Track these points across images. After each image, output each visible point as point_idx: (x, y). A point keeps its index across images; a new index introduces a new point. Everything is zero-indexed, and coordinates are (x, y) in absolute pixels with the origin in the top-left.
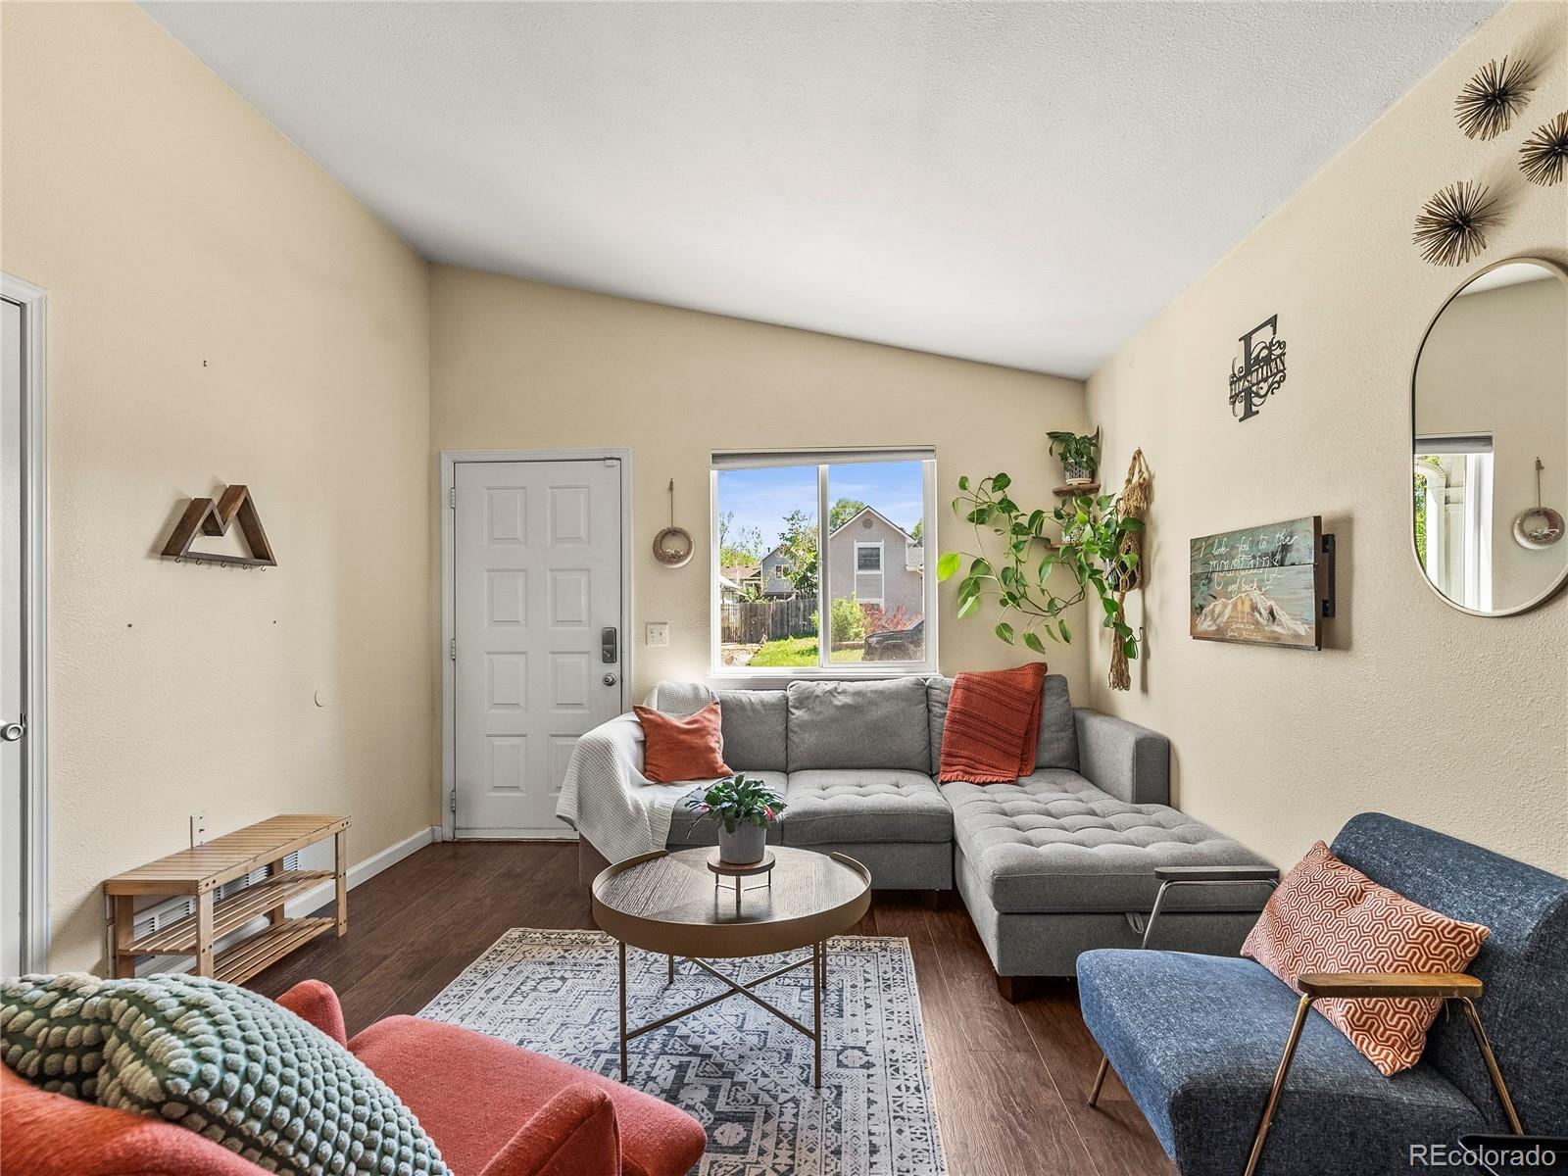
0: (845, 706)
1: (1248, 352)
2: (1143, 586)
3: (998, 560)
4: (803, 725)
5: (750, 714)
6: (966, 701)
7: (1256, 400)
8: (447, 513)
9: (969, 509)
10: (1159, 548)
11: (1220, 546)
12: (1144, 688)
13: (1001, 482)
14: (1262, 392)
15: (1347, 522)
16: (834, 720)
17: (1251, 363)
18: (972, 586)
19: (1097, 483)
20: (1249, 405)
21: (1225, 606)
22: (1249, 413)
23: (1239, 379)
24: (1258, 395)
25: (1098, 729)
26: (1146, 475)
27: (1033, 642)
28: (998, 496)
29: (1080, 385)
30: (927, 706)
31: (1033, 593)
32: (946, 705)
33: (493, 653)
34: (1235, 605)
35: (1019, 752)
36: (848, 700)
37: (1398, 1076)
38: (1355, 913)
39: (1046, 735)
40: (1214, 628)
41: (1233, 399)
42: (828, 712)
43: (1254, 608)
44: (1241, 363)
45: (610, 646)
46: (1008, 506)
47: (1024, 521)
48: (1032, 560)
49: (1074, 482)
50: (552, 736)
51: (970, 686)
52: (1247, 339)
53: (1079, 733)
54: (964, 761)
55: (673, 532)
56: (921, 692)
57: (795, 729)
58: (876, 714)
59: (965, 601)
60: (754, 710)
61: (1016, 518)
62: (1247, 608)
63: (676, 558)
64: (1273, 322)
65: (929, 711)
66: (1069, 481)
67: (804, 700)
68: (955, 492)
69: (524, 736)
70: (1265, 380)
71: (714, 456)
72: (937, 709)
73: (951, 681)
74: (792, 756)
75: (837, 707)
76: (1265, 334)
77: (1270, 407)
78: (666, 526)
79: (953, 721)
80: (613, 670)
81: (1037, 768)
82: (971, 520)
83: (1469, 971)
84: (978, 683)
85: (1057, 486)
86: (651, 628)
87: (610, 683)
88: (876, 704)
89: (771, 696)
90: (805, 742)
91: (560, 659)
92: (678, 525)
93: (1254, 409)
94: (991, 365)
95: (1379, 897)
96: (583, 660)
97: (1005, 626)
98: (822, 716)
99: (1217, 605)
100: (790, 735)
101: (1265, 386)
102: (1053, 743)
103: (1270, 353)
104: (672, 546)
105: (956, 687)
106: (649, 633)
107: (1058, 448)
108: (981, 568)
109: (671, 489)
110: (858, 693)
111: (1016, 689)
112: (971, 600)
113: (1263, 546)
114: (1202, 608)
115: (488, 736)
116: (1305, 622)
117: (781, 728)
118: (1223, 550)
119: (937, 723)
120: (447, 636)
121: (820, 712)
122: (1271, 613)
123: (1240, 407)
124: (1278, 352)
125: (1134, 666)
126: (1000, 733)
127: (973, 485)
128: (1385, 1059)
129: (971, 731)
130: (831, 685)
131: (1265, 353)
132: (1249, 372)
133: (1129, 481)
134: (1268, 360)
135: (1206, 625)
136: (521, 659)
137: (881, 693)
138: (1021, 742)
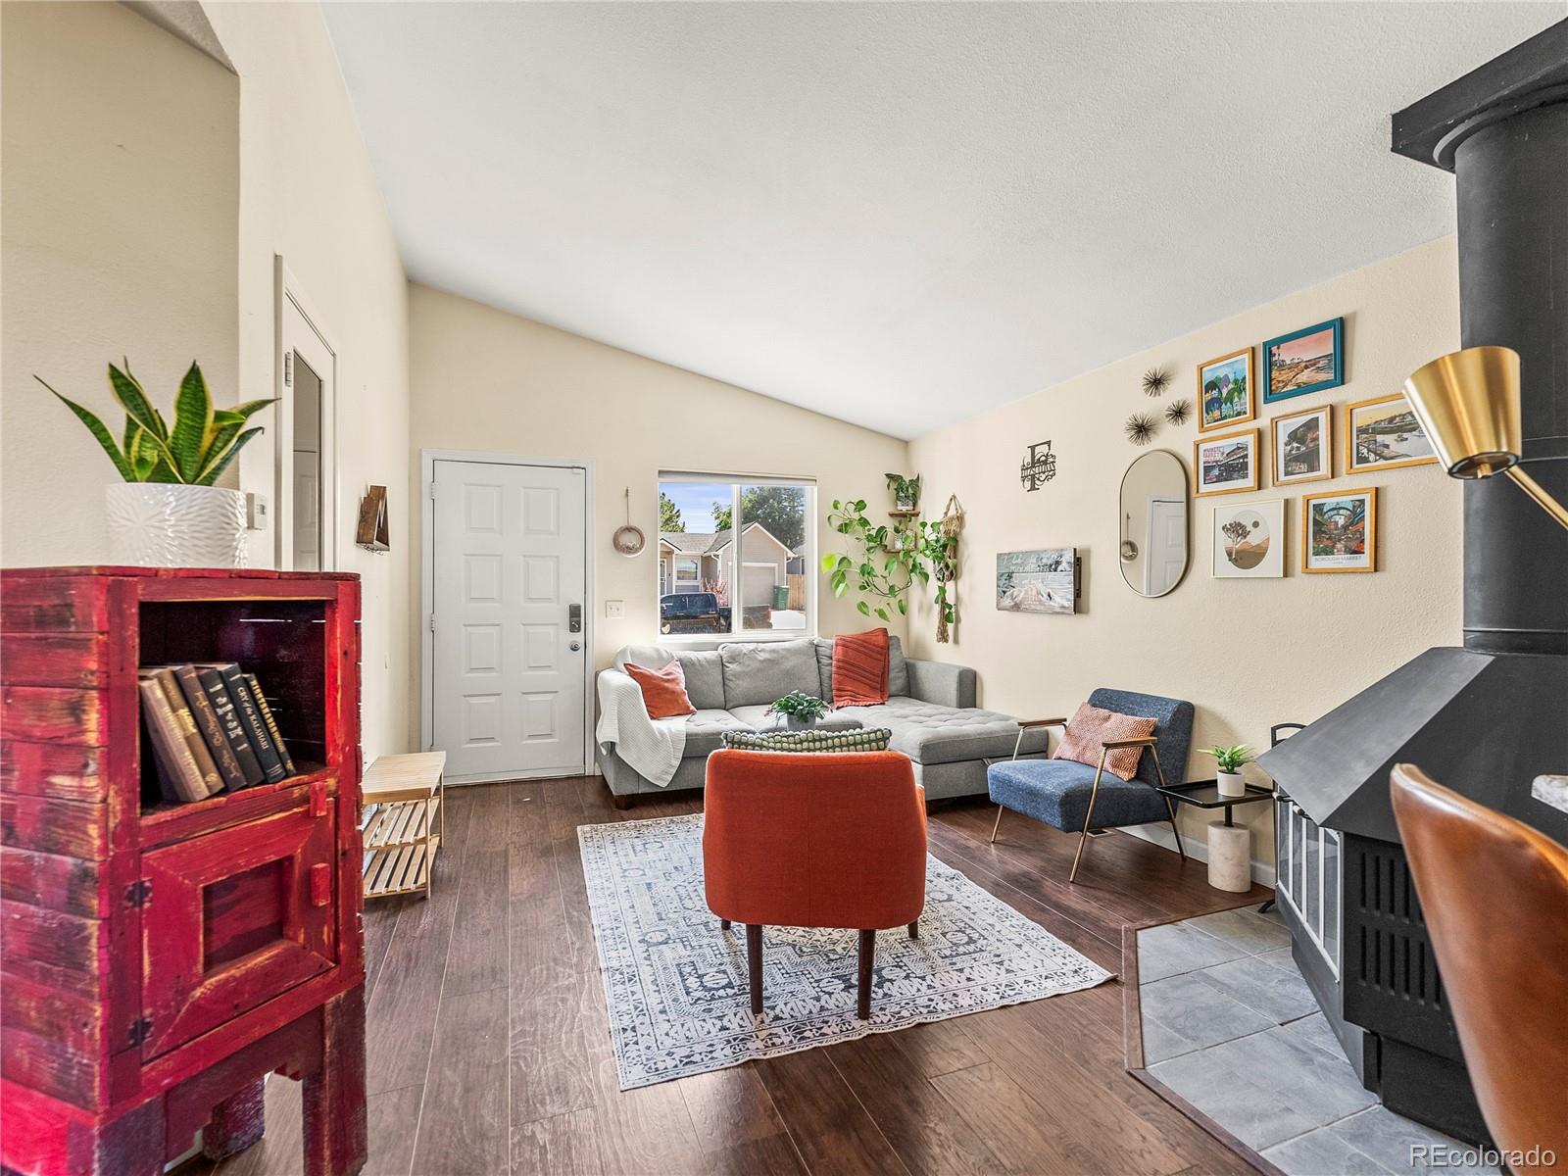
0: (766, 660)
1: (1033, 456)
2: (956, 579)
3: (858, 559)
4: (737, 675)
5: (699, 668)
6: (845, 654)
7: (1037, 482)
8: (427, 504)
9: (836, 523)
10: (969, 556)
11: (1017, 559)
12: (956, 641)
13: (860, 505)
14: (1042, 479)
15: (1088, 551)
16: (759, 670)
17: (1035, 463)
18: (840, 577)
19: (916, 511)
20: (1033, 484)
21: (1020, 591)
22: (1033, 488)
23: (1027, 469)
24: (1038, 479)
25: (924, 669)
26: (960, 511)
27: (882, 614)
28: (856, 516)
29: (905, 444)
30: (817, 659)
31: (878, 582)
32: (831, 658)
33: (469, 625)
34: (1027, 591)
35: (879, 686)
36: (768, 656)
37: (1129, 781)
38: (1107, 725)
39: (892, 675)
40: (1013, 604)
41: (1024, 478)
42: (754, 665)
43: (1039, 593)
44: (1028, 459)
45: (575, 617)
46: (864, 522)
47: (873, 532)
48: (878, 561)
49: (904, 509)
50: (524, 693)
51: (845, 644)
52: (1033, 448)
53: (911, 673)
54: (849, 693)
55: (629, 529)
56: (813, 649)
57: (731, 678)
58: (788, 664)
59: (837, 586)
60: (701, 665)
61: (869, 530)
62: (1034, 593)
63: (630, 550)
64: (1048, 443)
65: (819, 662)
66: (899, 508)
67: (733, 659)
68: (831, 511)
69: (498, 694)
70: (1044, 473)
71: (660, 472)
72: (825, 661)
73: (832, 641)
74: (729, 697)
75: (760, 661)
76: (1044, 449)
77: (1045, 487)
78: (623, 524)
79: (839, 668)
80: (578, 637)
81: (890, 696)
82: (840, 530)
83: (1152, 735)
84: (851, 642)
85: (892, 510)
86: (610, 604)
87: (575, 648)
88: (787, 658)
89: (711, 655)
90: (740, 687)
91: (531, 629)
92: (633, 524)
93: (1036, 487)
94: (852, 424)
95: (1116, 717)
96: (551, 630)
97: (863, 603)
98: (750, 668)
99: (1016, 591)
100: (727, 682)
101: (1044, 476)
102: (896, 680)
103: (1047, 460)
104: (629, 540)
105: (837, 645)
106: (608, 609)
107: (894, 486)
108: (845, 562)
109: (627, 495)
110: (773, 651)
111: (874, 645)
112: (842, 586)
113: (1044, 561)
114: (1004, 592)
115: (465, 696)
116: (1069, 600)
117: (720, 678)
118: (1019, 561)
119: (826, 670)
120: (427, 611)
121: (749, 666)
122: (1049, 595)
123: (1028, 484)
124: (1051, 460)
125: (950, 627)
126: (867, 674)
127: (841, 506)
128: (1126, 776)
129: (851, 674)
130: (752, 646)
131: (1043, 458)
132: (1033, 466)
133: (946, 513)
134: (1045, 463)
135: (1007, 602)
136: (494, 630)
137: (788, 650)
138: (879, 679)
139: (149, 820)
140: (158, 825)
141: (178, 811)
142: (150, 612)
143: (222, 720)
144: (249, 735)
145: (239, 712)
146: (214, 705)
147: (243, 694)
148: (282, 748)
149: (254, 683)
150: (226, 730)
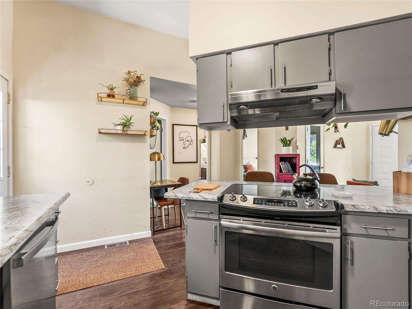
8: (371, 137)
33: (381, 163)
69: (389, 179)
115: (380, 179)
120: (370, 159)
136: (388, 164)
139: (280, 173)
140: (281, 174)
141: (282, 173)
142: (280, 157)
143: (286, 167)
144: (288, 168)
145: (287, 166)
146: (285, 165)
147: (288, 165)
148: (291, 170)
149: (289, 164)
150: (286, 168)
